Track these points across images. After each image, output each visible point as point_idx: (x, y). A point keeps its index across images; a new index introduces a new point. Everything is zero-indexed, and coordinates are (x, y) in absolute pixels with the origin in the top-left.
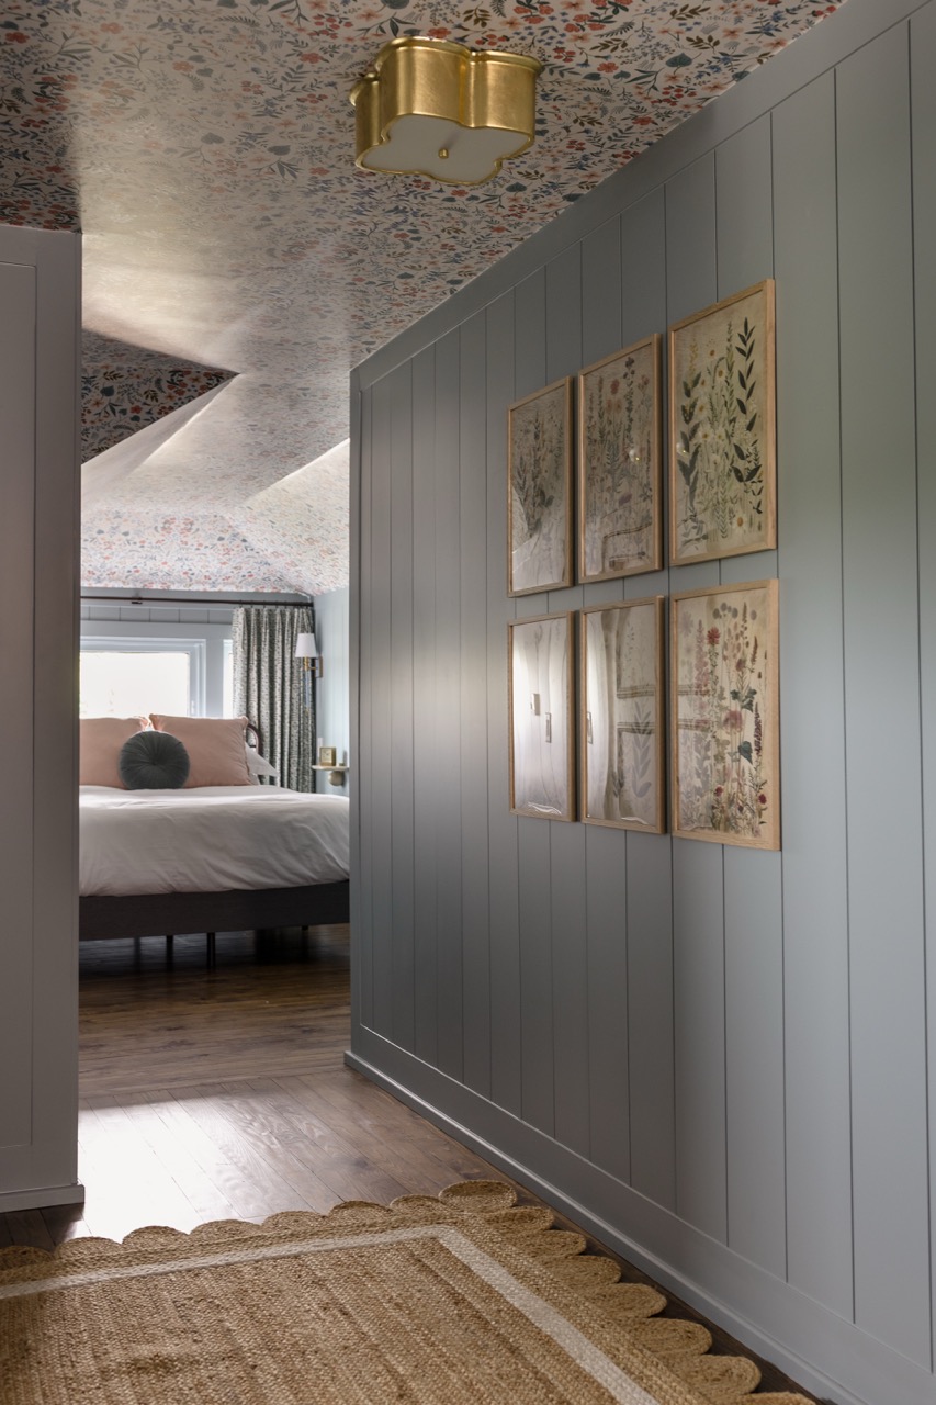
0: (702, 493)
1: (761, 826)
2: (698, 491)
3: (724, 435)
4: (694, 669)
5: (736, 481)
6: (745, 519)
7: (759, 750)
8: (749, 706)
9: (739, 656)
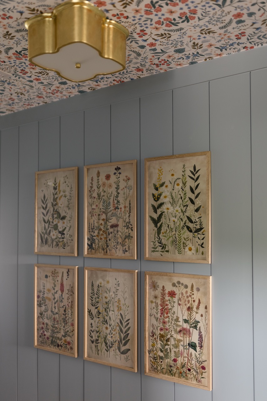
0: (166, 233)
1: (202, 379)
2: (162, 231)
3: (180, 211)
4: (160, 306)
5: (187, 231)
6: (193, 248)
7: (201, 347)
8: (195, 327)
9: (188, 305)
